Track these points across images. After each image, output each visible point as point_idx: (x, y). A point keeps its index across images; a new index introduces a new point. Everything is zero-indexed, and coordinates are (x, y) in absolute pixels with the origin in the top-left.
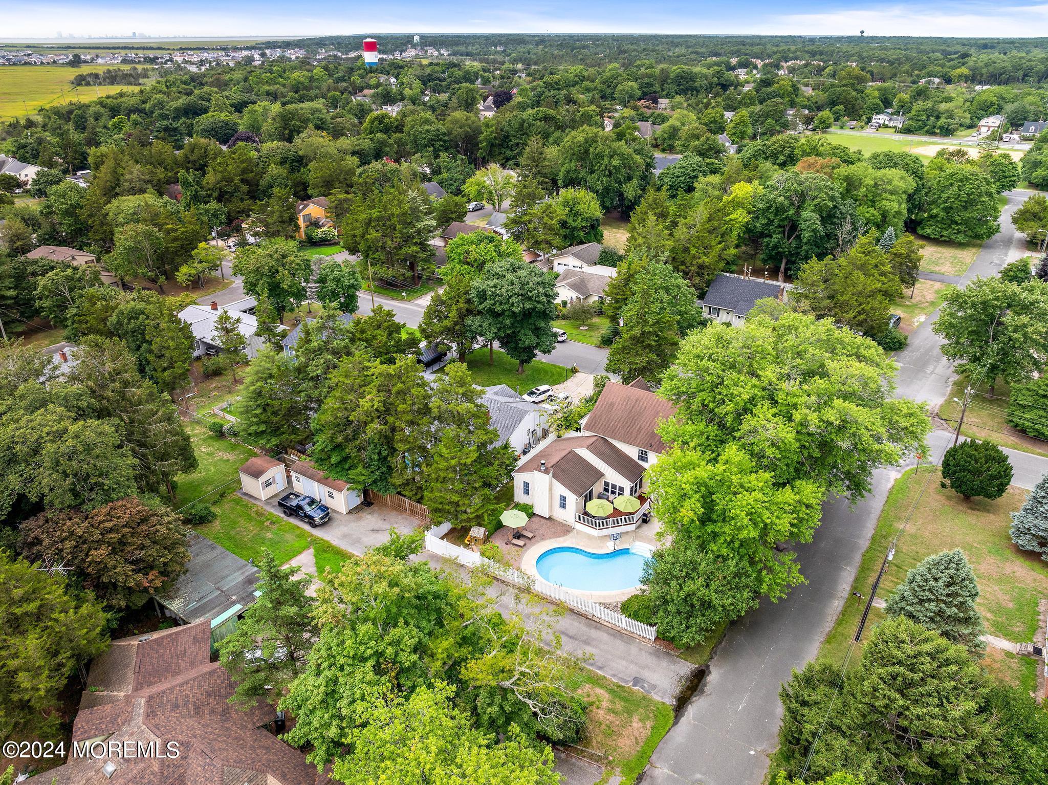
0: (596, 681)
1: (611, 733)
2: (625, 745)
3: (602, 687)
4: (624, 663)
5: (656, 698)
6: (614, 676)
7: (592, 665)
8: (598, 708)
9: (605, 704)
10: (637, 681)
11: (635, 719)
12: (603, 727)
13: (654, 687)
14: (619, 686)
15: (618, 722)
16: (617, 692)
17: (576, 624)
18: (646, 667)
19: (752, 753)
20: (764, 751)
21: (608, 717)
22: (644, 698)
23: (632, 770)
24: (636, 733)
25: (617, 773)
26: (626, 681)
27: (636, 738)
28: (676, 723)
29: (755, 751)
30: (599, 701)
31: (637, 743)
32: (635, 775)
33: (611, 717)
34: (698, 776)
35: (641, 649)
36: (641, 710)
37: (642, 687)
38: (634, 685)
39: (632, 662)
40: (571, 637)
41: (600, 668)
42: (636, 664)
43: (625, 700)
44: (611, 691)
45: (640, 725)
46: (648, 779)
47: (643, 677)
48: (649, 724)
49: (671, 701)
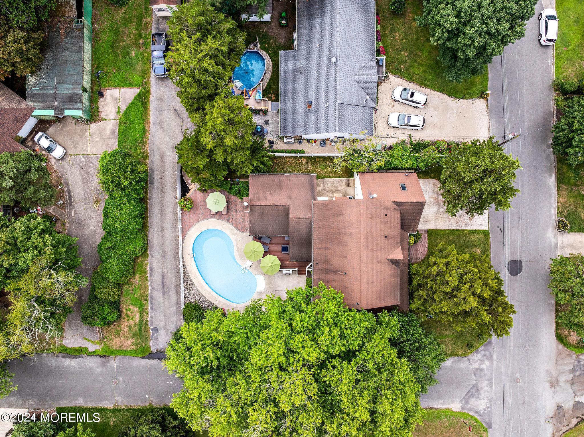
0: (143, 311)
1: (118, 333)
2: (116, 343)
3: (141, 316)
4: (162, 318)
5: (151, 343)
6: (152, 317)
7: (152, 303)
8: (128, 320)
9: (132, 322)
10: (155, 330)
11: (133, 340)
12: (119, 328)
13: (157, 339)
14: (146, 323)
15: (125, 333)
16: (143, 324)
17: (174, 280)
18: (166, 329)
19: (147, 396)
20: (152, 401)
21: (126, 328)
22: (147, 338)
23: (106, 352)
24: (125, 344)
25: (101, 346)
26: (152, 325)
27: (122, 345)
28: (143, 358)
29: (149, 397)
30: (132, 319)
31: (120, 347)
32: (104, 354)
33: (126, 329)
34: (121, 379)
35: (176, 322)
36: (139, 340)
37: (153, 334)
38: (152, 330)
39: (166, 321)
40: (163, 283)
41: (152, 309)
42: (165, 324)
43: (140, 330)
44: (141, 321)
45: (131, 344)
46: (107, 360)
47: (159, 331)
48: (133, 347)
49: (154, 349)
